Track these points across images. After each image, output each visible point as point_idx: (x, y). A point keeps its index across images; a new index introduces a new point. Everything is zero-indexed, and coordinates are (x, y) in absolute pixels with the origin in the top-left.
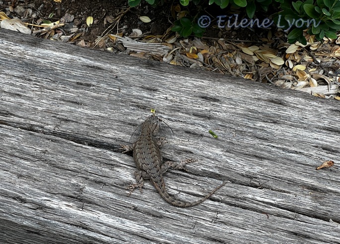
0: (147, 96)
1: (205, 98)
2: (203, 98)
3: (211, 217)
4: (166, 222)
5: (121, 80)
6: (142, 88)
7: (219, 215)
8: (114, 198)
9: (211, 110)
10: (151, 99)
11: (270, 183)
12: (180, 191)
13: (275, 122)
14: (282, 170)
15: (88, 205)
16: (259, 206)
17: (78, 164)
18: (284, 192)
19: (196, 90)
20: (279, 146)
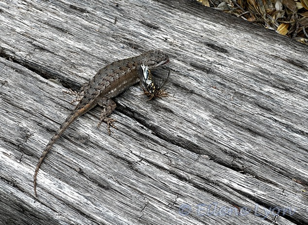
0: (144, 34)
1: (211, 46)
2: (208, 45)
3: (168, 200)
4: (111, 196)
5: (121, 10)
6: (142, 23)
7: (179, 199)
8: (62, 153)
9: (215, 62)
10: (148, 37)
11: (256, 168)
12: (142, 159)
13: (287, 90)
14: (277, 153)
15: (28, 157)
16: (232, 197)
17: (36, 103)
18: (271, 182)
19: (204, 35)
20: (284, 121)
